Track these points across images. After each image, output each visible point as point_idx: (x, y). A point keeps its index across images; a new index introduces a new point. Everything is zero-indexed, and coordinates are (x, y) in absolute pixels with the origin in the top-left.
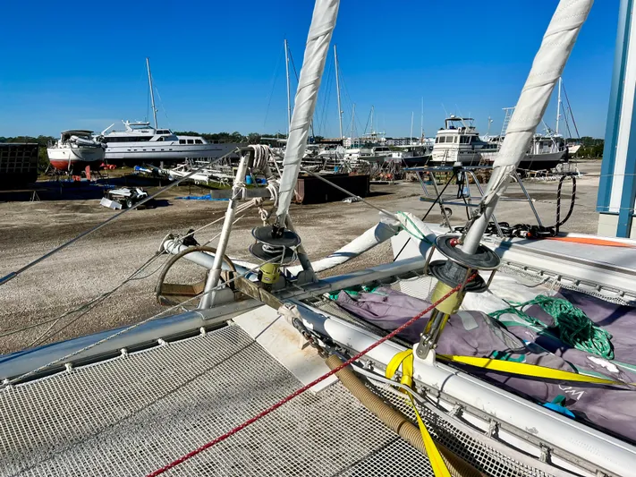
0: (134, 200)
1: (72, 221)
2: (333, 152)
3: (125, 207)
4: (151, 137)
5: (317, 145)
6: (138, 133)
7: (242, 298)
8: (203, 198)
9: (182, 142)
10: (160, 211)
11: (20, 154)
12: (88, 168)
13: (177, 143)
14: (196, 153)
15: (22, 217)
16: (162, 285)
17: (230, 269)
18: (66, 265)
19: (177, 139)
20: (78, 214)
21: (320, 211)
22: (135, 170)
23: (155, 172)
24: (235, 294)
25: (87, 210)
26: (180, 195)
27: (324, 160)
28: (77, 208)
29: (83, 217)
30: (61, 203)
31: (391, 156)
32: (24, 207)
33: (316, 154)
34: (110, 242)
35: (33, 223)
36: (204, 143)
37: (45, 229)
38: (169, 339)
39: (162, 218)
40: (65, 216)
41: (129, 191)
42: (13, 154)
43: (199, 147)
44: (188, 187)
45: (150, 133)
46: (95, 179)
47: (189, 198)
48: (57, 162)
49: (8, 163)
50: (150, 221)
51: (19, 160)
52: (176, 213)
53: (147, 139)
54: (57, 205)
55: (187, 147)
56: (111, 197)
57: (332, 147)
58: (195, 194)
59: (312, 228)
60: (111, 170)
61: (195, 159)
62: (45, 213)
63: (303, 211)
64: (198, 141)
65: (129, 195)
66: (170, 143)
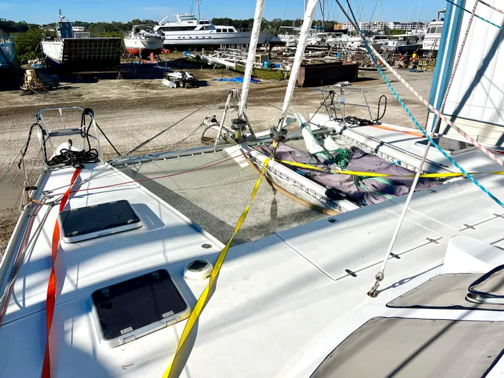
0: (184, 81)
1: (145, 95)
2: (338, 39)
3: (178, 86)
4: (195, 27)
5: (326, 33)
6: (185, 24)
7: (228, 143)
8: (231, 80)
9: (219, 30)
10: (202, 90)
11: (109, 46)
12: (152, 54)
13: (215, 31)
14: (229, 40)
15: (115, 91)
16: (203, 137)
17: (225, 132)
18: (146, 125)
19: (214, 29)
20: (148, 90)
21: (315, 93)
22: (183, 55)
23: (198, 58)
24: (225, 141)
25: (154, 87)
26: (215, 77)
27: (329, 47)
28: (147, 86)
29: (152, 93)
30: (136, 81)
31: (387, 44)
32: (114, 84)
33: (323, 41)
34: (171, 112)
35: (121, 96)
36: (235, 31)
37: (130, 100)
38: (205, 153)
39: (203, 95)
40: (141, 92)
41: (181, 74)
42: (105, 46)
43: (231, 35)
44: (221, 70)
45: (195, 23)
46: (156, 62)
47: (221, 80)
48: (131, 49)
49: (102, 52)
50: (195, 98)
51: (109, 50)
52: (211, 92)
53: (193, 28)
54: (134, 83)
55: (222, 35)
56: (169, 79)
57: (338, 35)
58: (226, 77)
59: (304, 107)
60: (167, 54)
61: (227, 46)
62: (127, 89)
63: (302, 93)
64: (231, 30)
65: (181, 77)
66: (208, 32)
